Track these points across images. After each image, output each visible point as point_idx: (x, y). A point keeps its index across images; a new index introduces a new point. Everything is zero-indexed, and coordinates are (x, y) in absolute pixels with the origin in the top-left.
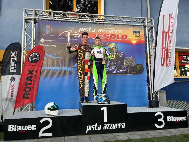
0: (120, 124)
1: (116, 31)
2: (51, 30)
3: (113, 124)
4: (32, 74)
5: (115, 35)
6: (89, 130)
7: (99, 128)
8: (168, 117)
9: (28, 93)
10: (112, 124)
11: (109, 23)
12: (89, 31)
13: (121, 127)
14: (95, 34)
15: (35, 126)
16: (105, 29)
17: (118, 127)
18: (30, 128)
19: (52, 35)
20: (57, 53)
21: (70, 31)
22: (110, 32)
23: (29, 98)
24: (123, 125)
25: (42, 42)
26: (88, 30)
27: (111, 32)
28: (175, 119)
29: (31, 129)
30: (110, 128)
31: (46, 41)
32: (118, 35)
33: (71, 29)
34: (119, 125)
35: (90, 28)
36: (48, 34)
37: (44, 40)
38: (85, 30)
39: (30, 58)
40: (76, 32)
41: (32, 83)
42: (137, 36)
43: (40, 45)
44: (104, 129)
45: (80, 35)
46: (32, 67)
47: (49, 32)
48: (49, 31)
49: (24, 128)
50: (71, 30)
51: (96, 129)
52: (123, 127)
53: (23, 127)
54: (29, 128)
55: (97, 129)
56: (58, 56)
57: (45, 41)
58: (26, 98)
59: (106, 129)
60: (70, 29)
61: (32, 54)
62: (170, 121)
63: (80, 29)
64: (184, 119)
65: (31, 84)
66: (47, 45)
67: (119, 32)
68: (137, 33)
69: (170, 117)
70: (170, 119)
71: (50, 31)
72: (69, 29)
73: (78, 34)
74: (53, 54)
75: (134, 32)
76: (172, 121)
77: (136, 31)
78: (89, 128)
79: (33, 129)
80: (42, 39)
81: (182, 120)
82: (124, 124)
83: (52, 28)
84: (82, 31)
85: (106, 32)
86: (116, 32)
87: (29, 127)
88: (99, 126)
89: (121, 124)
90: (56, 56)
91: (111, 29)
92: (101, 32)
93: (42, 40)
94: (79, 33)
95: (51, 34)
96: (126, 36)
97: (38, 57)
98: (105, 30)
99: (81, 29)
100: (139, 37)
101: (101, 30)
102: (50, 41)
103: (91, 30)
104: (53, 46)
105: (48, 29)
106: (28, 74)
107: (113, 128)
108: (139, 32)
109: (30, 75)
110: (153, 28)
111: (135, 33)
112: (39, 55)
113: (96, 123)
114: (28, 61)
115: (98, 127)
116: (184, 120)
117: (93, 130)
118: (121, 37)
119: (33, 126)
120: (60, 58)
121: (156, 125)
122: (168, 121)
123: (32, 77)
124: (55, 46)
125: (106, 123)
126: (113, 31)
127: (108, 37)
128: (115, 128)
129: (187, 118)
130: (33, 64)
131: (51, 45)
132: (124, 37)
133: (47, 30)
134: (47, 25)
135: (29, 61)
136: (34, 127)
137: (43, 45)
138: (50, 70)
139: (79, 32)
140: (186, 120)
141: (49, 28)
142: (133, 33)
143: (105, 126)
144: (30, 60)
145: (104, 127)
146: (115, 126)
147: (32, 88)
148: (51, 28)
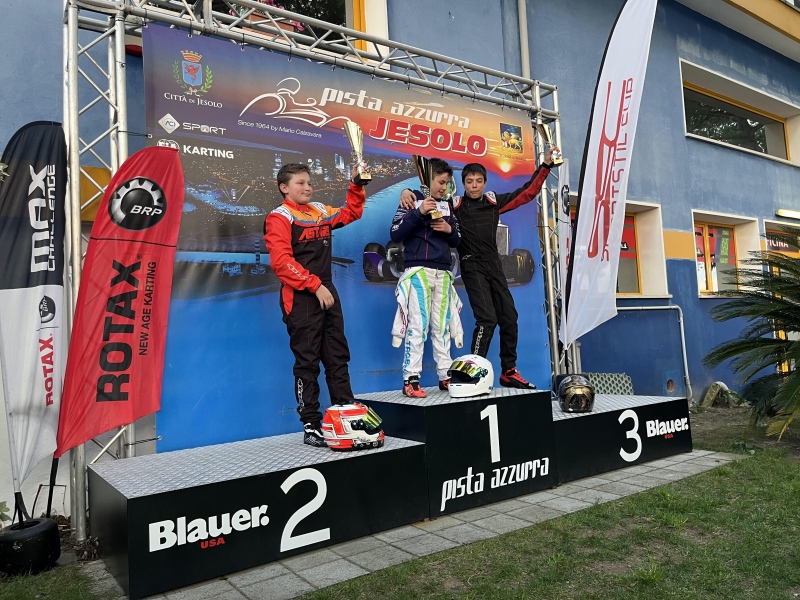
0: (535, 462)
1: (451, 116)
2: (204, 81)
3: (518, 465)
4: (132, 281)
5: (446, 134)
6: (449, 498)
7: (480, 487)
9: (117, 374)
10: (514, 466)
11: (426, 81)
12: (360, 104)
13: (538, 470)
14: (382, 122)
15: (264, 508)
16: (415, 103)
17: (530, 472)
19: (213, 104)
20: (236, 186)
21: (285, 96)
22: (431, 118)
23: (124, 397)
24: (543, 463)
25: (170, 130)
26: (357, 98)
27: (433, 120)
28: (664, 428)
30: (510, 482)
31: (187, 126)
32: (457, 136)
33: (291, 85)
34: (534, 464)
35: (362, 94)
36: (193, 96)
37: (178, 125)
38: (344, 100)
40: (312, 102)
41: (137, 323)
42: (513, 146)
43: (161, 144)
44: (493, 486)
45: (325, 119)
46: (130, 248)
47: (198, 88)
48: (199, 82)
49: (219, 526)
50: (289, 92)
51: (470, 492)
52: (545, 471)
53: (213, 520)
54: (242, 520)
55: (473, 489)
56: (243, 203)
57: (181, 126)
59: (497, 486)
60: (286, 85)
61: (127, 186)
62: (654, 434)
63: (327, 90)
66: (191, 149)
67: (460, 125)
68: (513, 135)
69: (652, 422)
71: (203, 84)
72: (282, 86)
73: (320, 113)
74: (219, 192)
75: (504, 128)
76: (658, 434)
77: (509, 126)
78: (450, 489)
79: (255, 524)
80: (169, 117)
81: (680, 429)
82: (547, 460)
83: (209, 72)
84: (332, 99)
85: (417, 116)
86: (450, 123)
87: (241, 517)
88: (478, 479)
89: (538, 461)
90: (234, 203)
91: (433, 109)
92: (400, 113)
93: (169, 123)
94: (322, 108)
95: (205, 97)
96: (482, 141)
98: (412, 108)
99: (330, 91)
100: (518, 148)
101: (401, 107)
102: (205, 129)
103: (366, 102)
104: (219, 153)
105: (192, 71)
108: (518, 131)
109: (121, 288)
111: (506, 133)
112: (162, 193)
113: (470, 469)
114: (108, 217)
115: (476, 483)
116: (683, 428)
117: (462, 494)
118: (465, 144)
119: (257, 511)
122: (649, 435)
123: (134, 294)
124: (228, 155)
125: (498, 465)
126: (440, 114)
127: (424, 139)
128: (522, 479)
130: (136, 235)
131: (211, 150)
132: (476, 145)
133: (187, 78)
134: (186, 54)
135: (112, 218)
137: (173, 146)
139: (323, 103)
140: (687, 427)
141: (196, 70)
142: (502, 132)
143: (495, 474)
144: (121, 215)
145: (493, 479)
146: (522, 471)
147: (136, 350)
148: (204, 68)
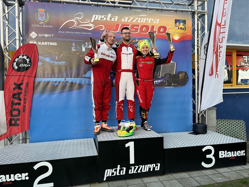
0: (152, 165)
1: (150, 19)
3: (144, 166)
4: (20, 88)
5: (147, 27)
6: (108, 176)
7: (123, 172)
8: (220, 152)
9: (16, 118)
11: (139, 6)
12: (108, 19)
13: (154, 168)
14: (118, 25)
15: (27, 174)
16: (133, 16)
18: (18, 178)
19: (49, 26)
20: (58, 55)
22: (140, 21)
23: (18, 125)
26: (107, 17)
27: (142, 22)
28: (230, 154)
29: (20, 179)
32: (153, 27)
33: (79, 16)
34: (152, 166)
35: (110, 15)
38: (101, 18)
39: (15, 63)
40: (88, 21)
41: (22, 102)
42: (181, 28)
44: (130, 173)
46: (19, 78)
49: (10, 178)
51: (118, 174)
55: (120, 173)
56: (59, 61)
58: (14, 125)
59: (132, 173)
61: (18, 58)
62: (223, 157)
63: (94, 16)
64: (242, 153)
65: (19, 104)
66: (41, 43)
67: (154, 22)
69: (223, 152)
70: (223, 154)
72: (76, 16)
74: (52, 57)
76: (226, 157)
78: (108, 173)
79: (23, 179)
80: (33, 33)
81: (240, 155)
82: (159, 165)
84: (96, 19)
85: (134, 21)
86: (149, 22)
87: (18, 176)
88: (123, 169)
89: (154, 165)
90: (57, 61)
91: (142, 17)
92: (126, 21)
93: (33, 35)
94: (92, 23)
95: (47, 24)
96: (165, 28)
97: (29, 62)
98: (132, 18)
99: (96, 16)
101: (127, 18)
103: (111, 18)
104: (51, 44)
106: (14, 89)
107: (143, 171)
108: (184, 22)
109: (17, 91)
110: (205, 15)
111: (178, 23)
112: (30, 59)
114: (12, 68)
116: (242, 155)
117: (115, 175)
118: (157, 30)
119: (24, 175)
120: (64, 63)
121: (203, 164)
122: (220, 157)
123: (21, 93)
124: (55, 44)
125: (132, 165)
126: (145, 19)
127: (137, 30)
128: (145, 171)
129: (245, 153)
130: (21, 74)
131: (48, 43)
132: (162, 30)
133: (40, 18)
134: (40, 10)
136: (26, 176)
137: (35, 43)
138: (48, 82)
139: (92, 21)
140: (244, 154)
141: (43, 15)
145: (130, 170)
147: (22, 111)
